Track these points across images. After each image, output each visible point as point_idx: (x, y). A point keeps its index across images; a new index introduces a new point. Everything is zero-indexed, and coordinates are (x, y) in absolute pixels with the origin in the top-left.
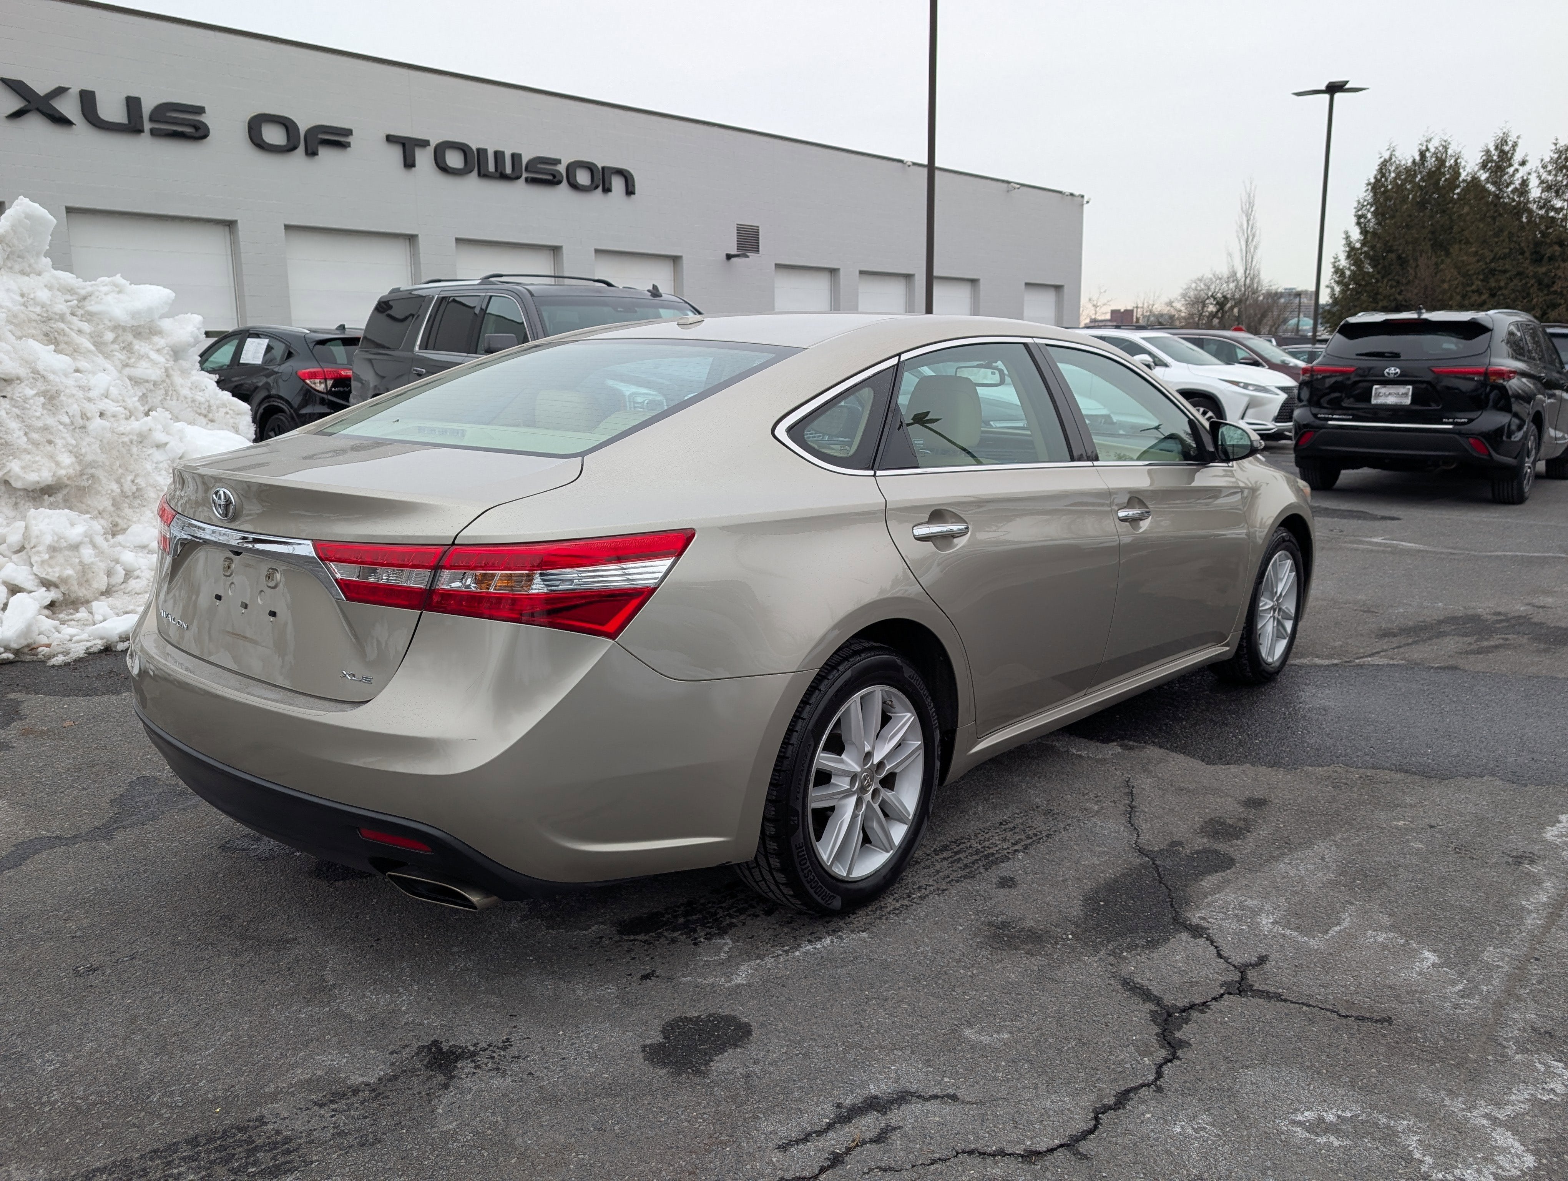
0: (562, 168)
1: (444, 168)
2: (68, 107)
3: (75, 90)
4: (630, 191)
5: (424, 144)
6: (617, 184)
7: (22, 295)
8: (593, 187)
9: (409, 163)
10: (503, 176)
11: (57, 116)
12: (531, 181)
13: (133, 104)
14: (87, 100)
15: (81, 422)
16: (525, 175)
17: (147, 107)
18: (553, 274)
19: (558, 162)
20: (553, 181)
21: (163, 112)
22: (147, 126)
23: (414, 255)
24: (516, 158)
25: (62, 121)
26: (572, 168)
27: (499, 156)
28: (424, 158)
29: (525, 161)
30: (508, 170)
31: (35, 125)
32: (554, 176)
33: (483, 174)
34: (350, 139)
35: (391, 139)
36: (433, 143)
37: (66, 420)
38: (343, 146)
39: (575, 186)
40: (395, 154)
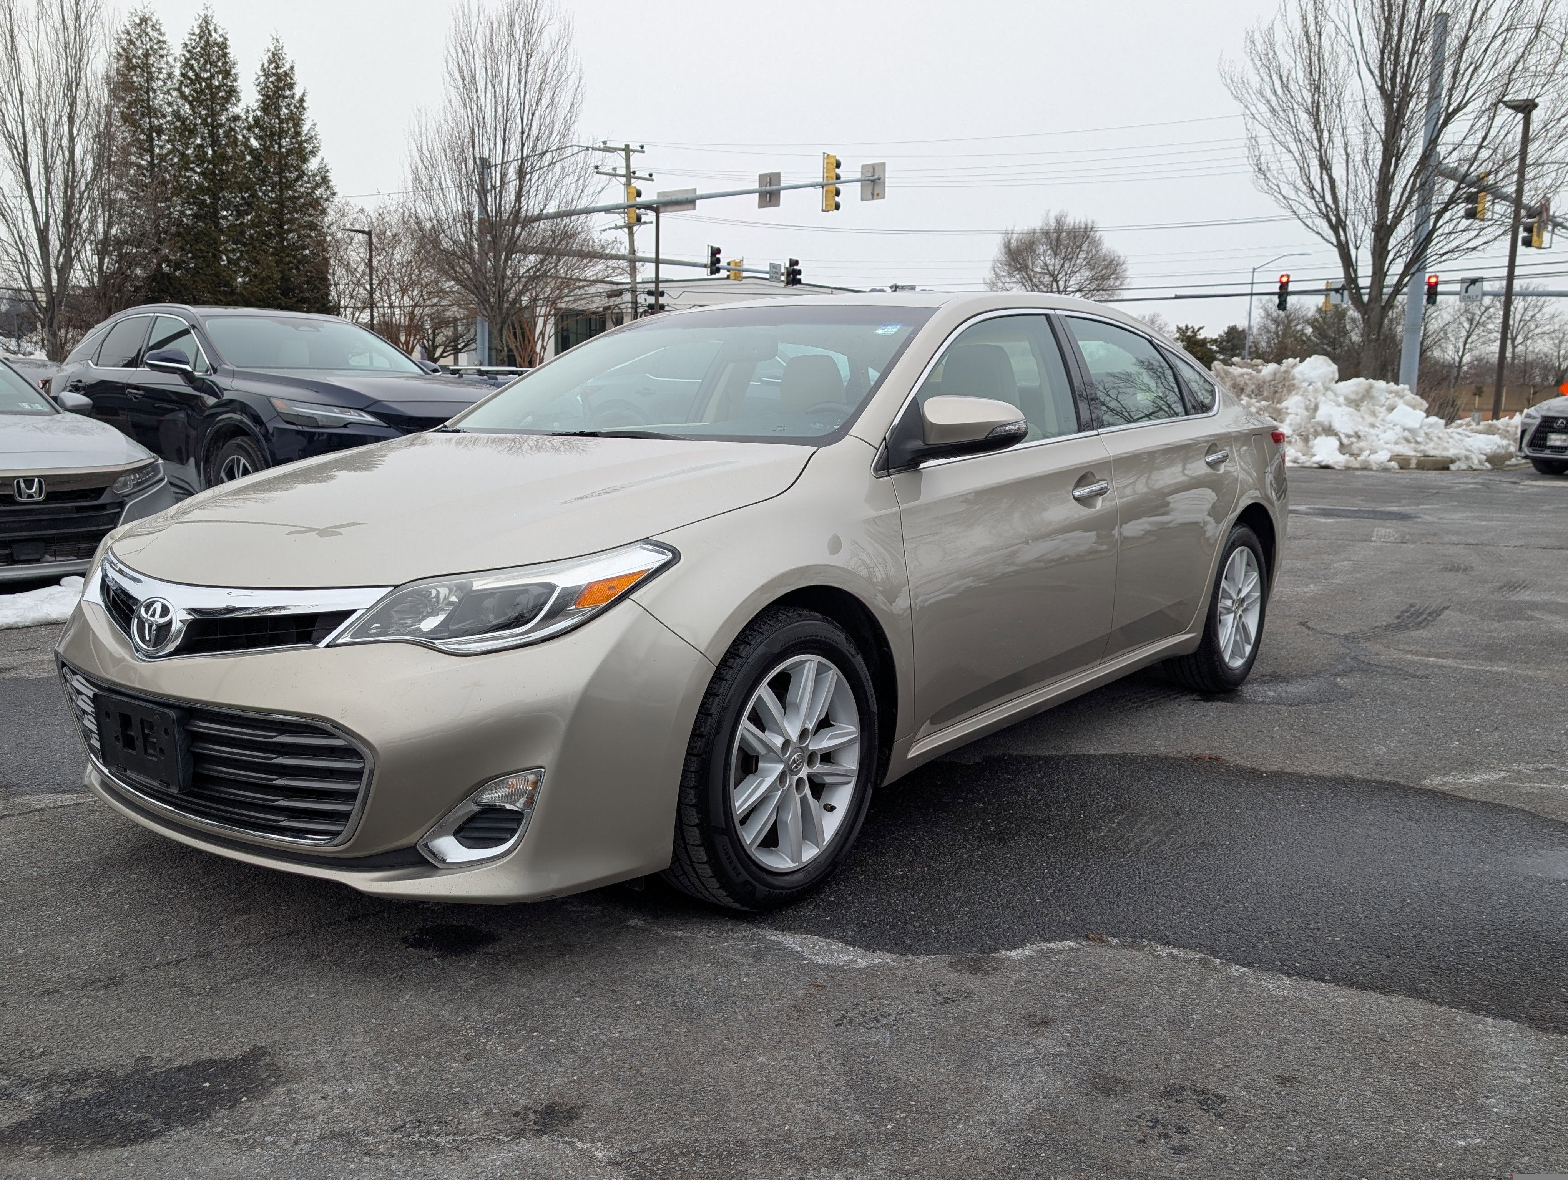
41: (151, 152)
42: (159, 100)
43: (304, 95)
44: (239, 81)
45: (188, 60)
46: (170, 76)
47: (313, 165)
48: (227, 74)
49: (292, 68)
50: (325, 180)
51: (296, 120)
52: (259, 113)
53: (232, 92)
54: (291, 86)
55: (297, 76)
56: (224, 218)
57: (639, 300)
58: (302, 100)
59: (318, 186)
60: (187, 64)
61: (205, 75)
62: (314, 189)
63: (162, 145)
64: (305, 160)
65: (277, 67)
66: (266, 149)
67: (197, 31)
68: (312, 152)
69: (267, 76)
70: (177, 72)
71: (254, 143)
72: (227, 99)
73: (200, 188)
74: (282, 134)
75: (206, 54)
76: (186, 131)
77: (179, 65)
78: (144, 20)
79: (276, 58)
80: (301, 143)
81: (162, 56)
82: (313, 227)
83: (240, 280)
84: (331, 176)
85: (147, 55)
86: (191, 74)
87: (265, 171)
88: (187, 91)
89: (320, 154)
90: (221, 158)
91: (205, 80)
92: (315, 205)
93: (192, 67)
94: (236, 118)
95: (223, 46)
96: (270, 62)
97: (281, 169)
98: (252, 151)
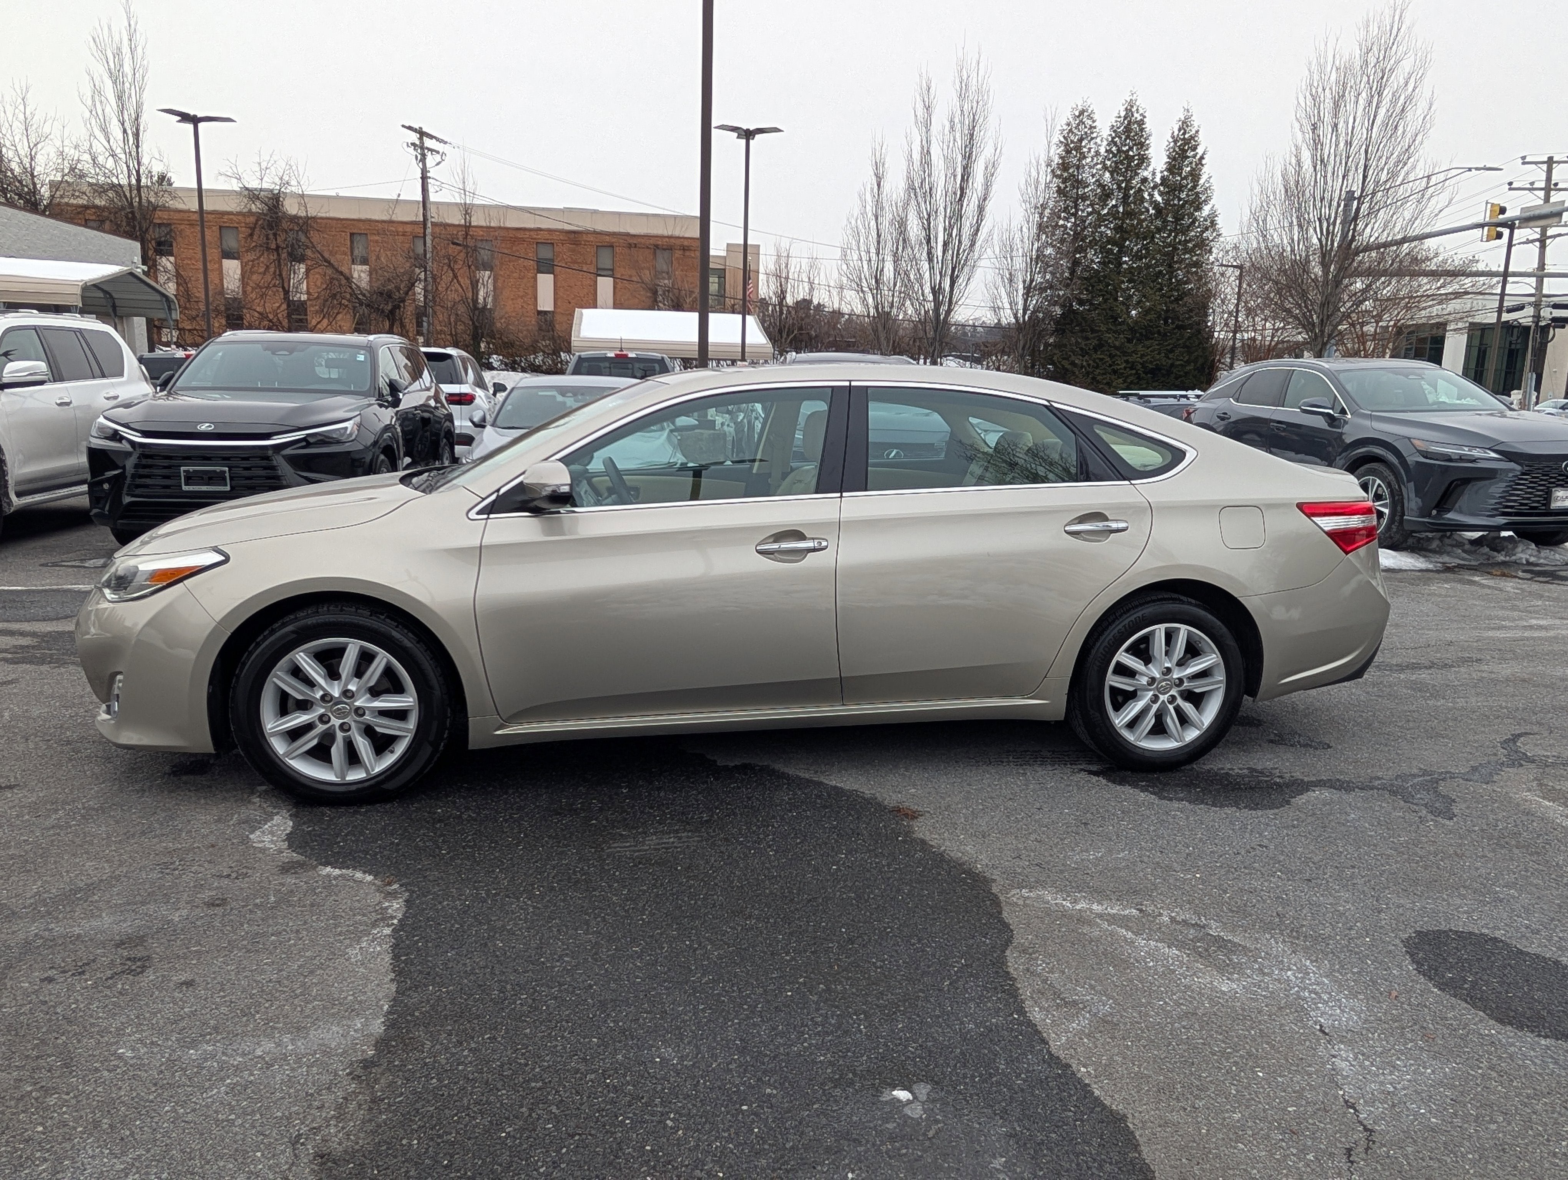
41: (1075, 215)
42: (1086, 175)
43: (1204, 154)
44: (1150, 150)
45: (1113, 138)
46: (1097, 153)
47: (1206, 210)
48: (1142, 145)
49: (1197, 132)
50: (1213, 224)
51: (1195, 176)
52: (1166, 173)
53: (1143, 160)
54: (1194, 148)
55: (1201, 137)
56: (1125, 262)
57: (1542, 314)
58: (1202, 158)
59: (1207, 229)
60: (1113, 142)
61: (1124, 149)
62: (1203, 232)
63: (1085, 209)
64: (1199, 208)
65: (1184, 134)
66: (1167, 202)
67: (1123, 114)
68: (1205, 201)
69: (1175, 142)
70: (1102, 150)
71: (1159, 198)
72: (1139, 166)
73: (1110, 241)
74: (1181, 188)
75: (1128, 130)
76: (1106, 195)
77: (1105, 143)
78: (1082, 113)
79: (1185, 124)
80: (1197, 194)
81: (1092, 139)
82: (1197, 264)
83: (1133, 312)
84: (1219, 220)
85: (1081, 140)
86: (1114, 149)
87: (1165, 221)
88: (1108, 163)
89: (1212, 202)
90: (1129, 214)
91: (1124, 152)
92: (1203, 245)
93: (1115, 144)
94: (1144, 180)
95: (1141, 123)
96: (1179, 130)
97: (1178, 219)
98: (1156, 205)
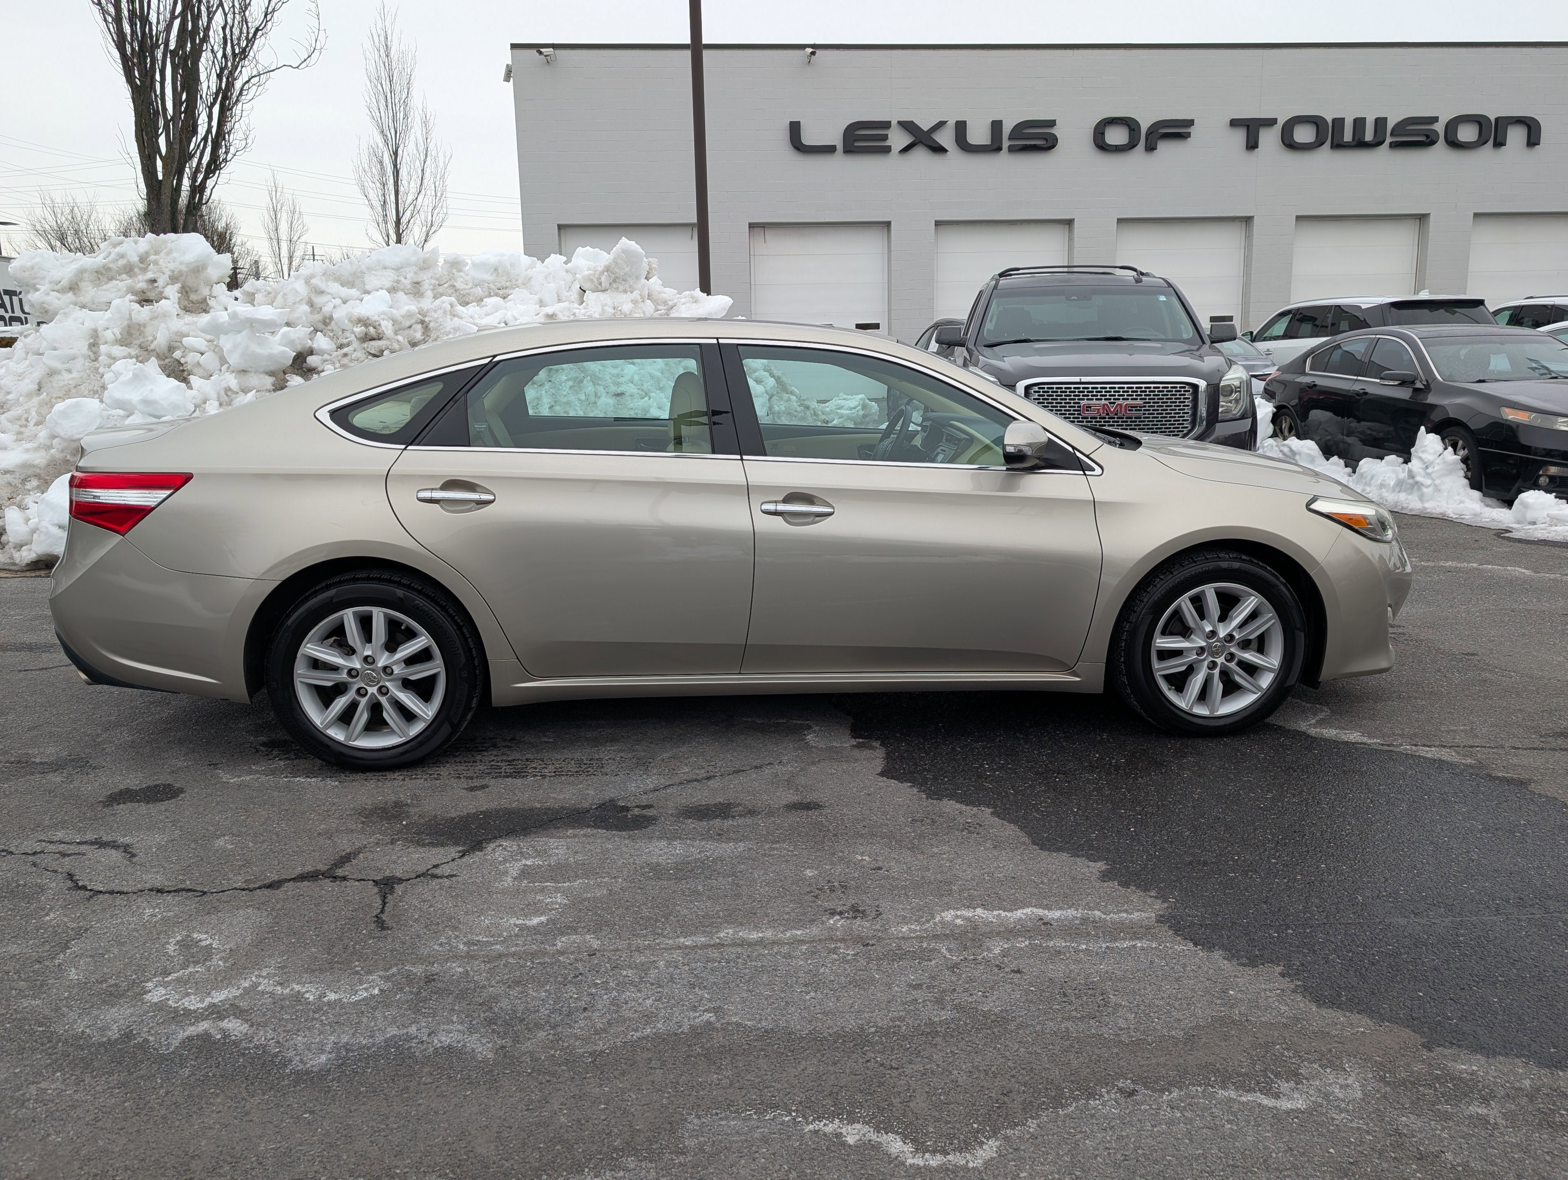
0: (1439, 127)
1: (1290, 144)
2: (945, 138)
3: (951, 123)
4: (1533, 141)
5: (1272, 122)
6: (1516, 136)
7: (614, 308)
8: (1481, 142)
9: (1252, 145)
10: (1360, 144)
11: (934, 145)
12: (1394, 146)
13: (997, 126)
14: (961, 128)
15: (593, 399)
16: (1389, 140)
17: (1007, 128)
18: (1066, 264)
19: (1435, 120)
20: (1429, 141)
21: (1020, 130)
22: (1006, 144)
23: (1249, 237)
24: (1380, 123)
25: (939, 149)
26: (1453, 125)
27: (1359, 123)
28: (1269, 138)
29: (1390, 125)
30: (1369, 136)
31: (920, 155)
32: (1428, 137)
33: (1338, 145)
34: (1192, 130)
35: (1235, 123)
36: (1281, 122)
37: (583, 397)
38: (1183, 136)
39: (1454, 144)
40: (1240, 136)
